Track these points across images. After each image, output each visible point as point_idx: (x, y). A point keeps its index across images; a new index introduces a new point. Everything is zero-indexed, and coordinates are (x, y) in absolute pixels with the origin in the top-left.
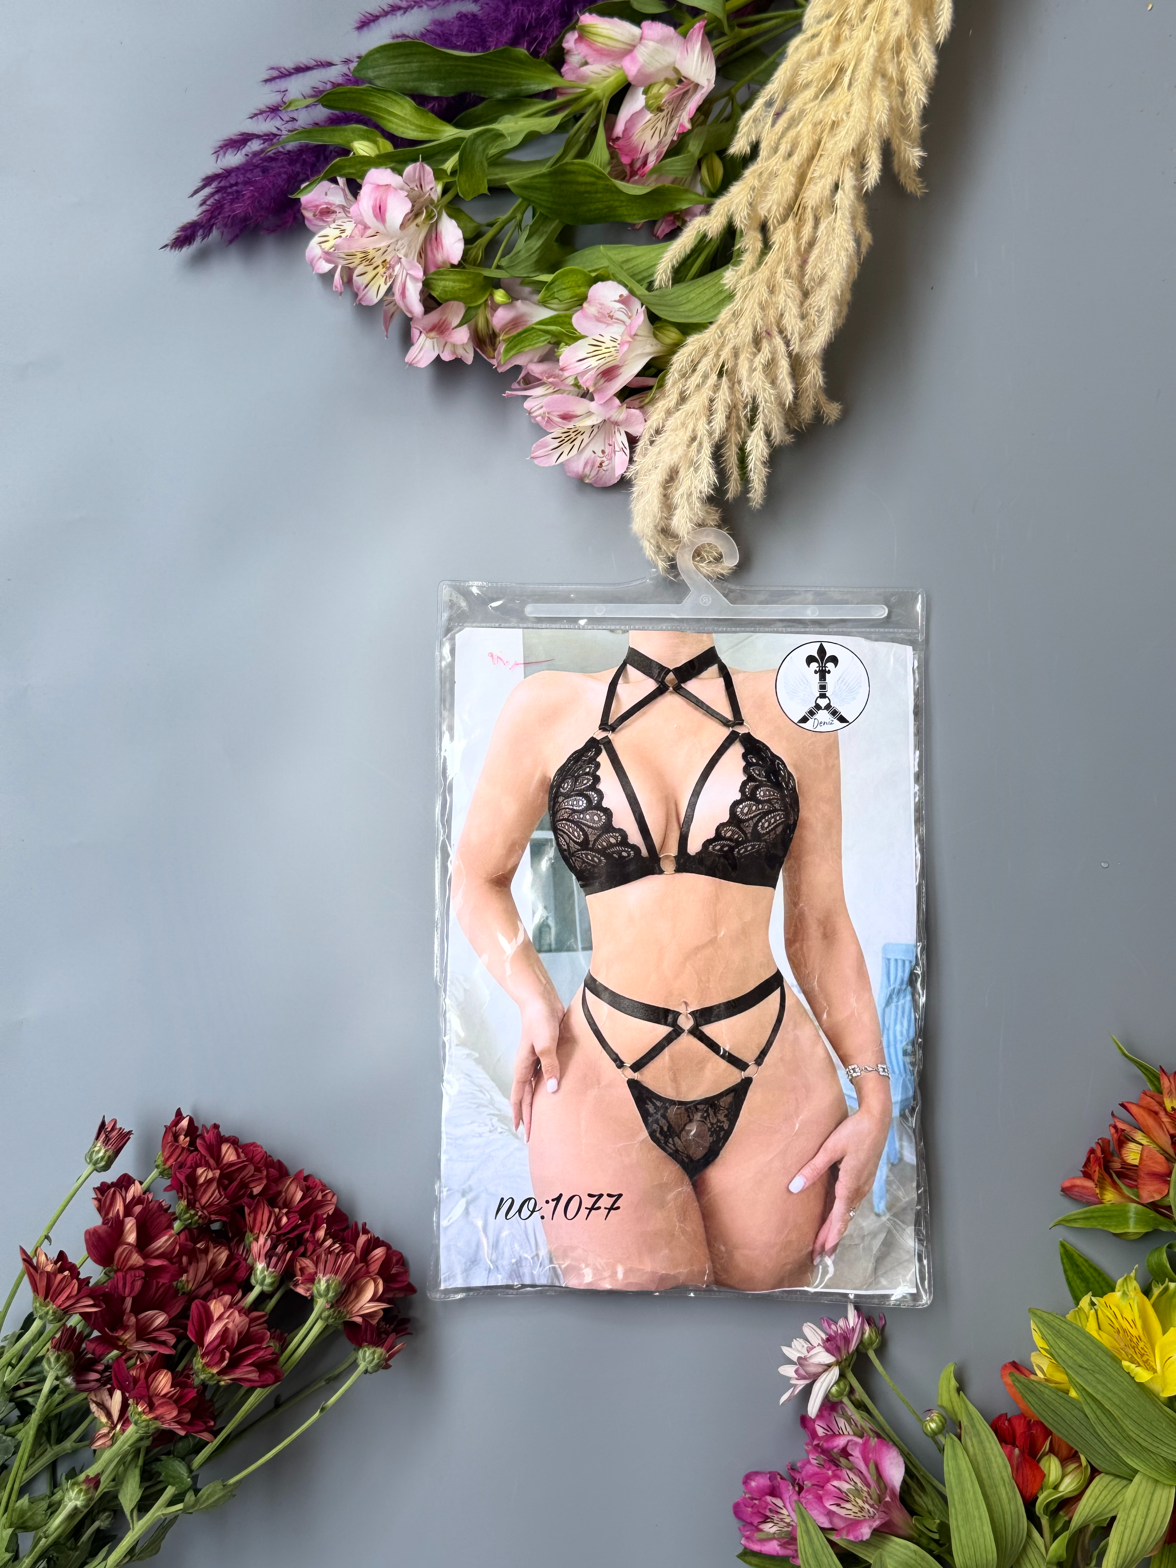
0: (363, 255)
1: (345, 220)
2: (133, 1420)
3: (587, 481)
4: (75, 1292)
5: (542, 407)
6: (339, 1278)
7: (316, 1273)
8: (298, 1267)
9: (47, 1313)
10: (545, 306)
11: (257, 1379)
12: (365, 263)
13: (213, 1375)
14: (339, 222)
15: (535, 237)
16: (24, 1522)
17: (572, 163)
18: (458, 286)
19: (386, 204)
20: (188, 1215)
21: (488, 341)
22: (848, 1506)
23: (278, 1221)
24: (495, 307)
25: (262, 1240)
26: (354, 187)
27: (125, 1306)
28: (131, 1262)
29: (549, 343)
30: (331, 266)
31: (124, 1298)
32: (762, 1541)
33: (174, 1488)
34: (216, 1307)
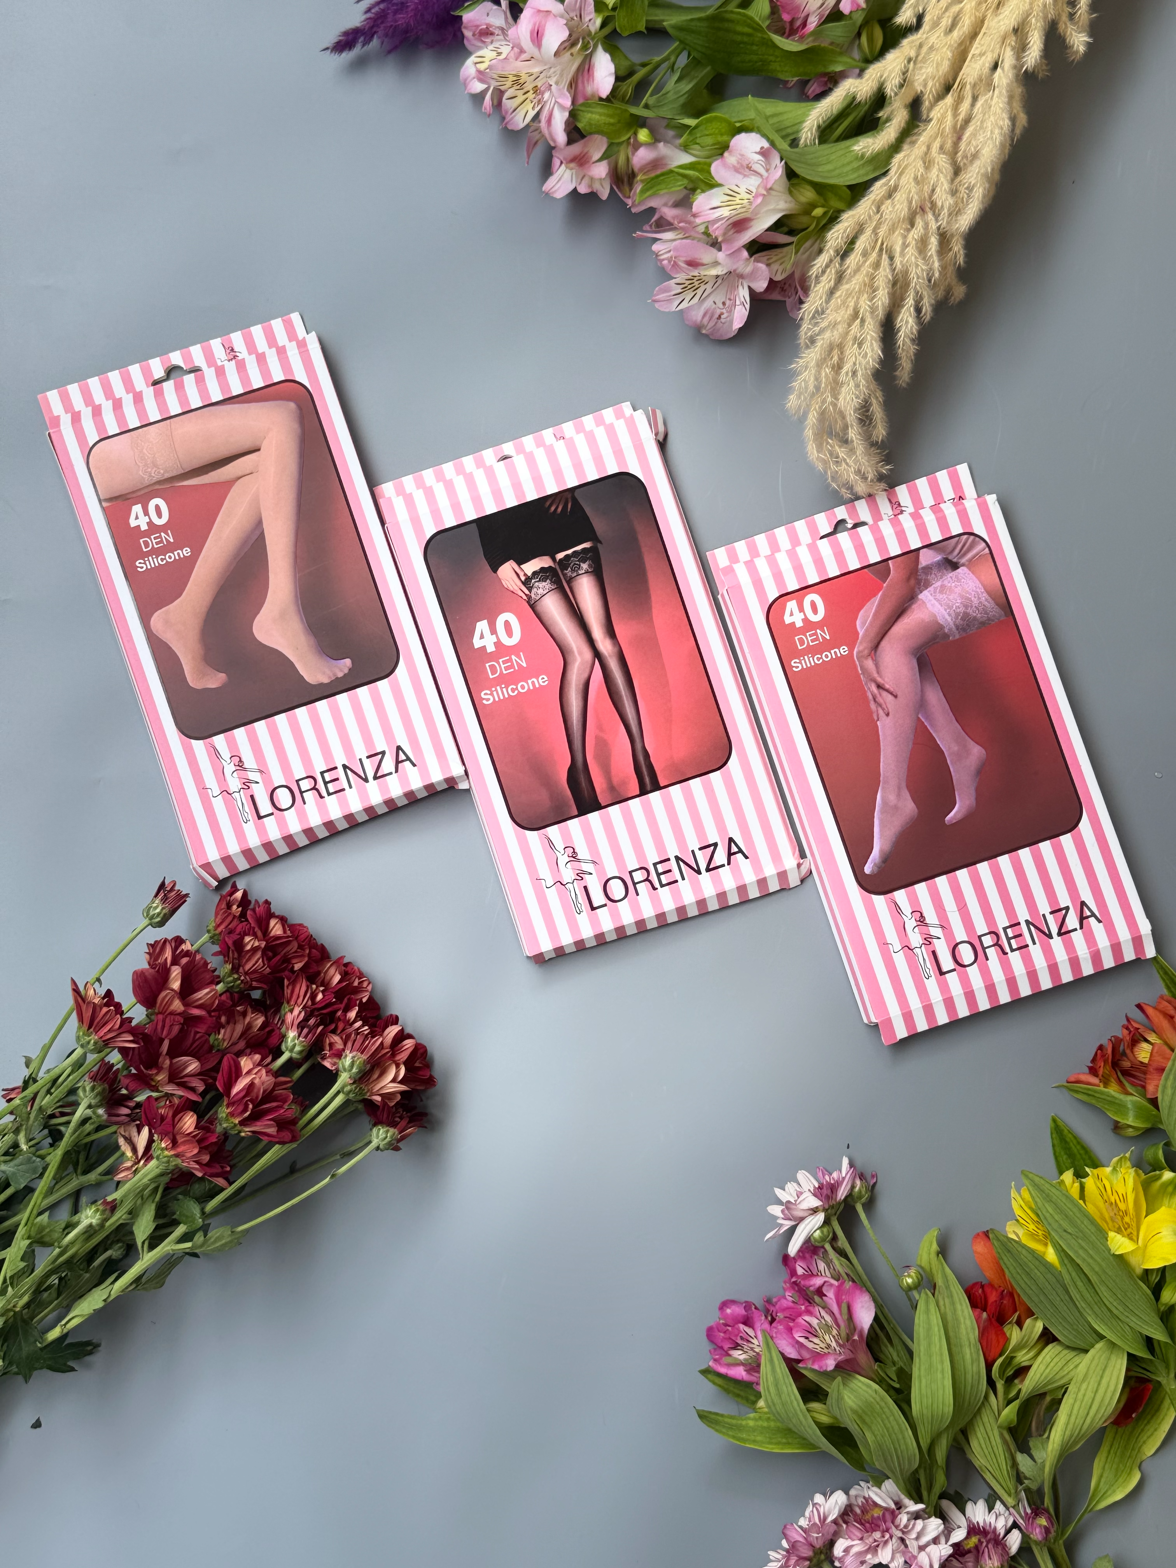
0: (515, 78)
1: (504, 43)
2: (155, 1155)
3: (704, 332)
4: (117, 1026)
5: (670, 251)
6: (364, 1057)
7: (344, 1050)
8: (328, 1042)
9: (89, 1042)
10: (687, 152)
11: (275, 1133)
12: (516, 87)
13: (235, 1125)
14: (496, 44)
15: (684, 82)
16: (42, 1237)
17: (732, 12)
18: (604, 119)
19: (544, 30)
20: (231, 979)
21: (626, 180)
22: (816, 1340)
23: (313, 997)
24: (637, 146)
25: (296, 1011)
26: (516, 11)
27: (161, 1050)
28: (172, 1008)
29: (685, 188)
30: (484, 86)
31: (162, 1040)
32: (729, 1365)
33: (185, 1227)
34: (246, 1063)
